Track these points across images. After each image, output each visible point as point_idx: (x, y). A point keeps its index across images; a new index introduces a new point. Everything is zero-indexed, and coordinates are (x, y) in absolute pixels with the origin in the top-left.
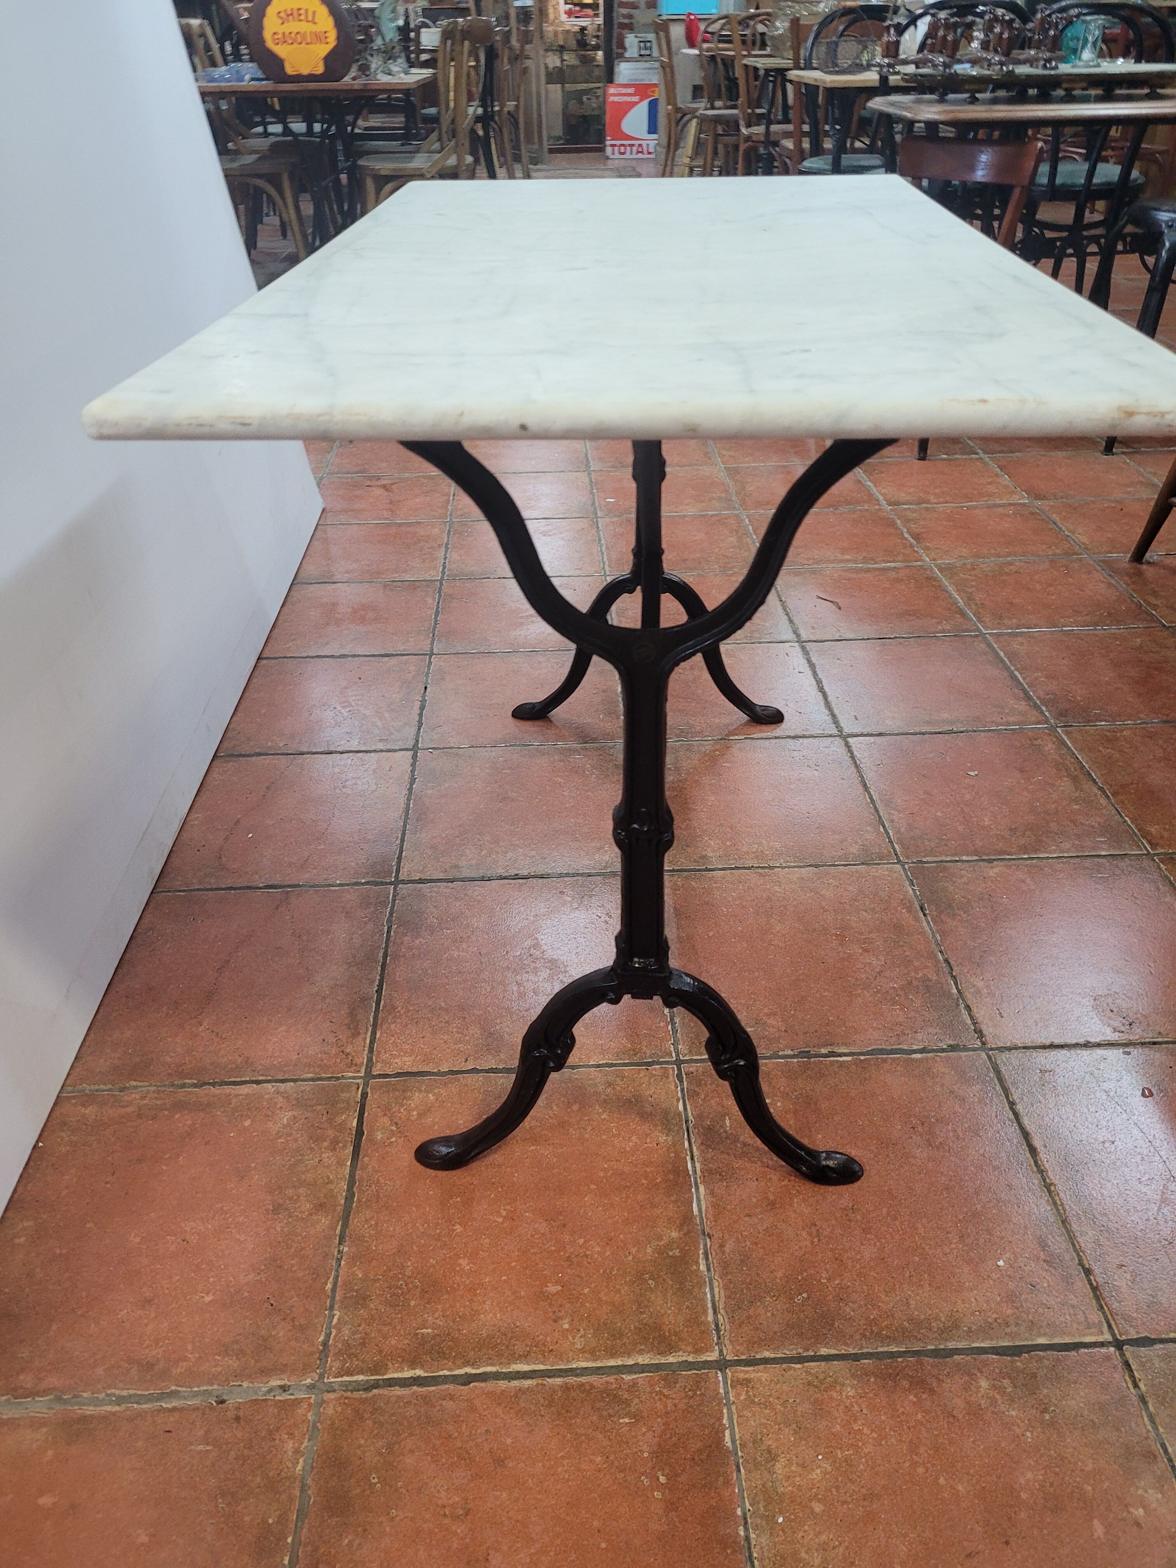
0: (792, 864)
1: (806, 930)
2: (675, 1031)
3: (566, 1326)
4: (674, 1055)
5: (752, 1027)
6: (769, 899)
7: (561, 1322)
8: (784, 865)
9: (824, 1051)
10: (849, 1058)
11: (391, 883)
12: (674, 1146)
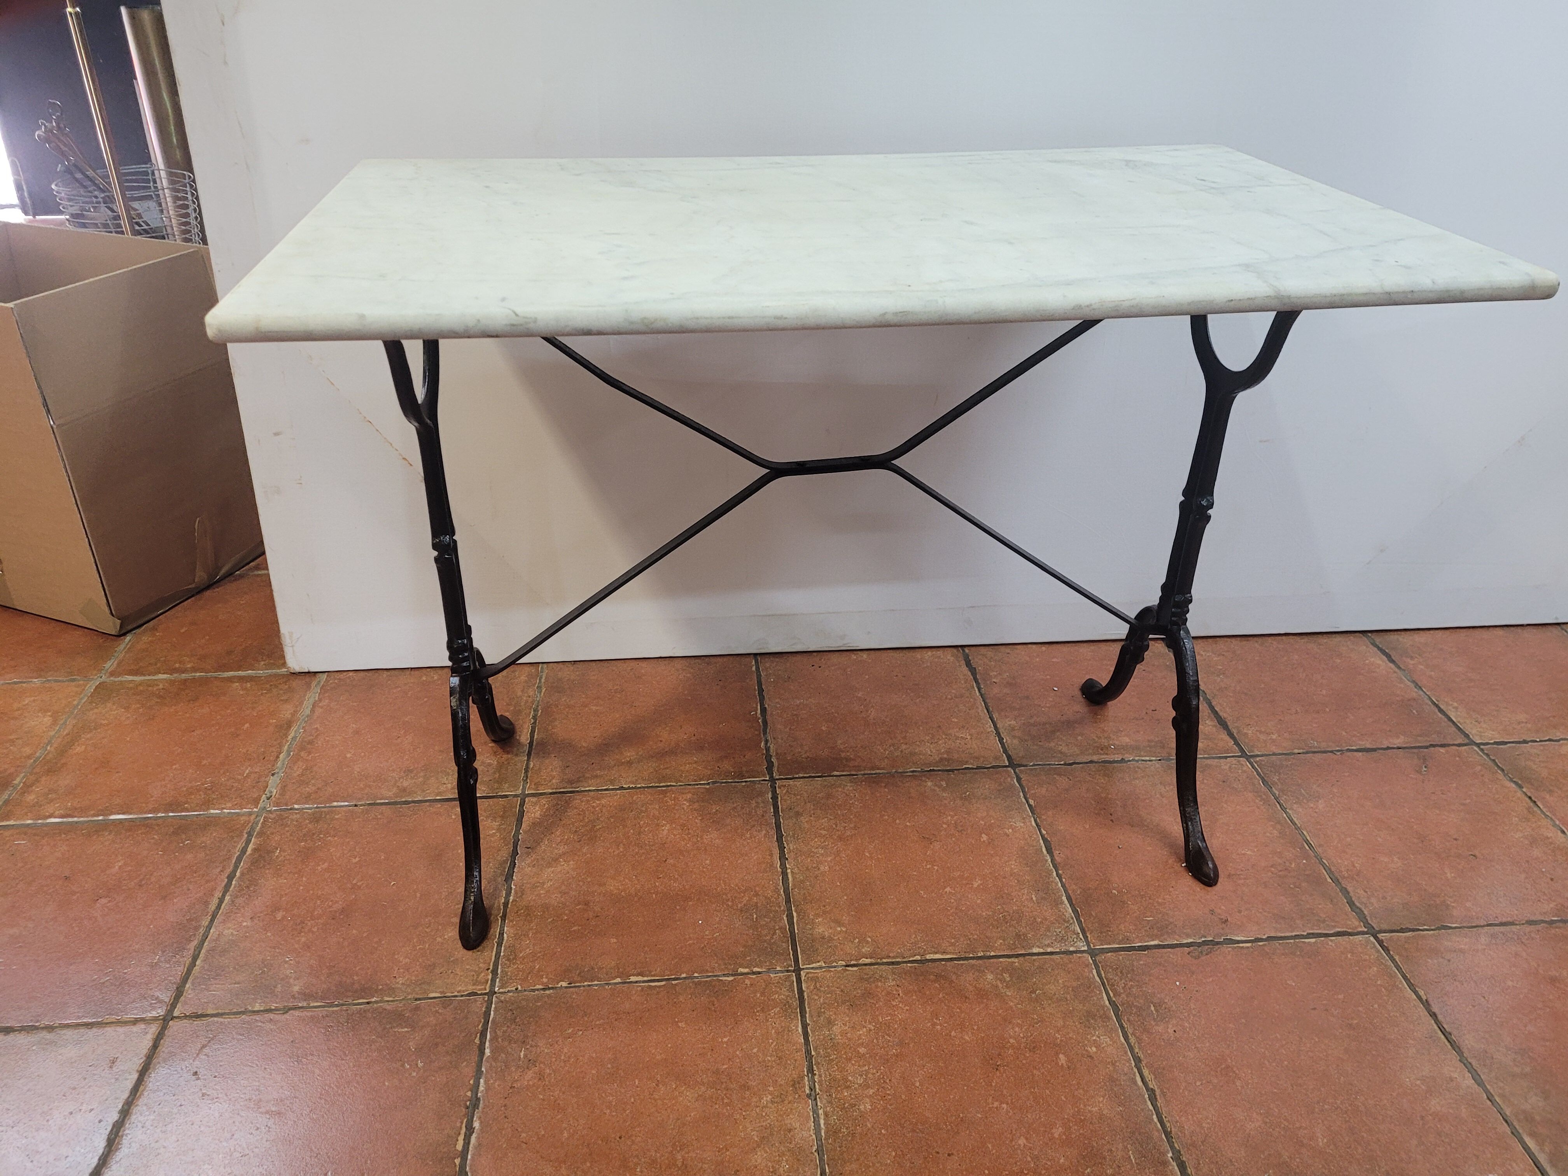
0: (822, 1122)
1: (684, 1124)
2: (534, 991)
3: (245, 924)
4: (501, 990)
5: (525, 1056)
6: (745, 1087)
7: (250, 921)
8: (821, 1112)
9: (476, 1125)
10: (460, 1146)
11: (771, 776)
12: (389, 989)
